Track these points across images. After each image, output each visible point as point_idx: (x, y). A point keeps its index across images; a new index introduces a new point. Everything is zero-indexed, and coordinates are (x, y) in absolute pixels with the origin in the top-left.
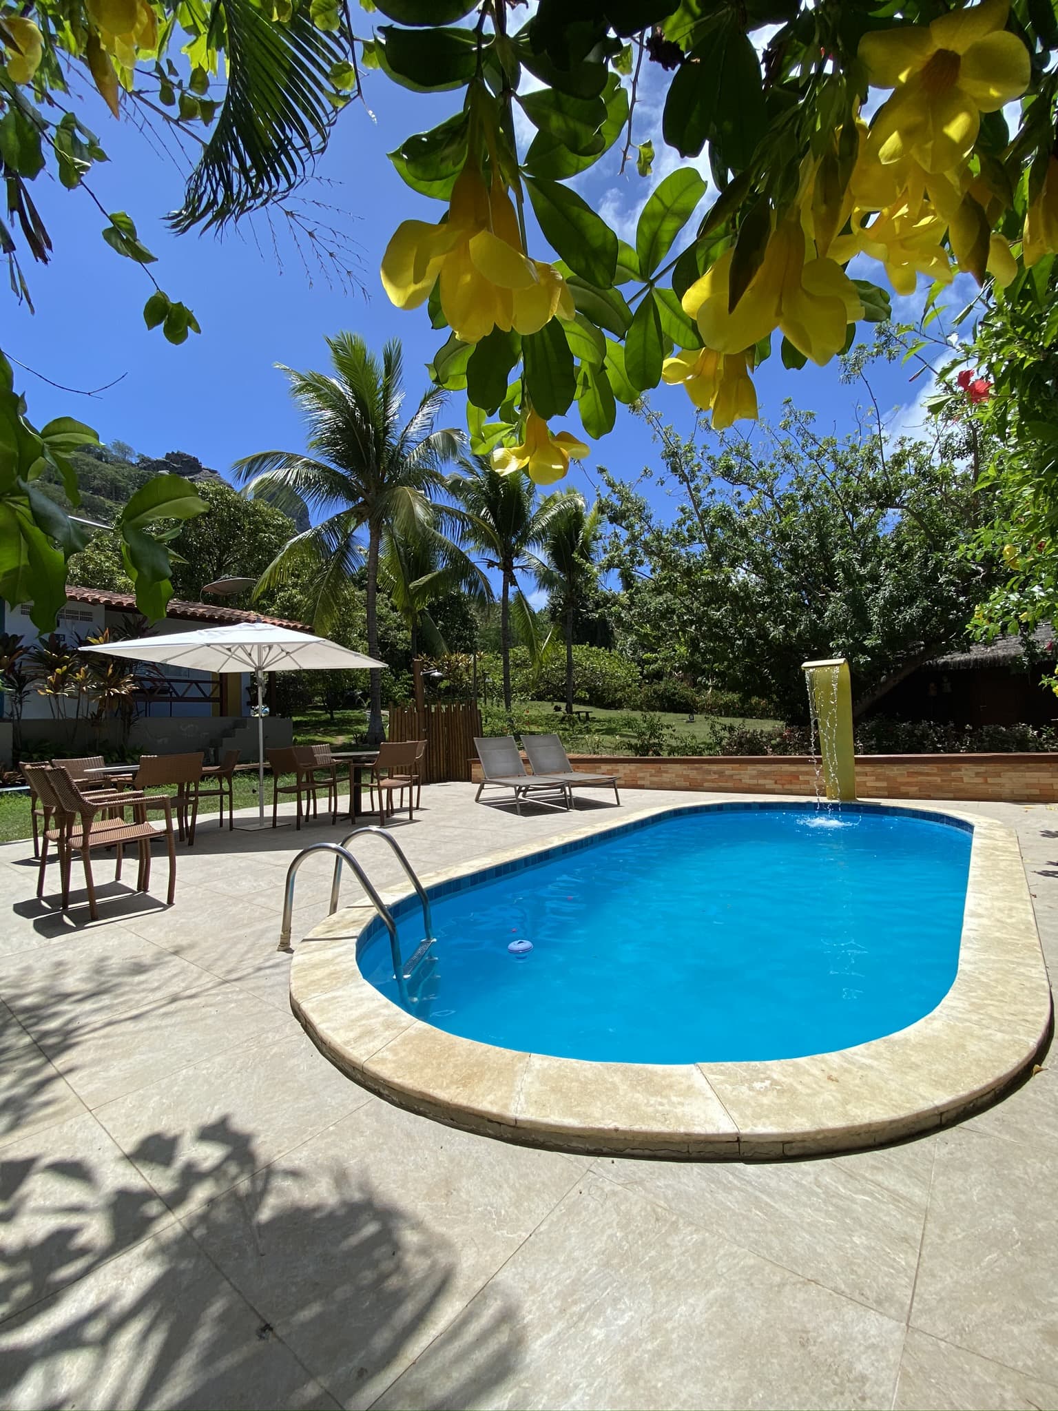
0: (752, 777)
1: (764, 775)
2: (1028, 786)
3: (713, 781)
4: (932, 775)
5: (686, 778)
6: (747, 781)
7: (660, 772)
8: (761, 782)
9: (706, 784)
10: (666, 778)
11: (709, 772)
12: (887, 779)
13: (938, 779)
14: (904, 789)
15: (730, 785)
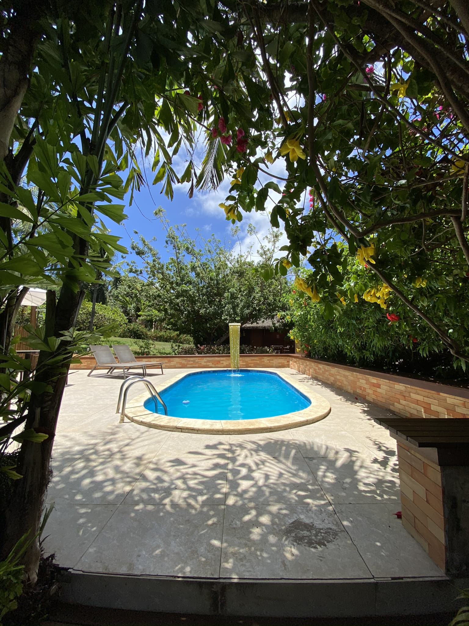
0: (205, 362)
1: (209, 361)
2: (279, 363)
3: (191, 364)
4: (256, 360)
5: (181, 363)
6: (203, 364)
7: (170, 361)
8: (208, 364)
9: (188, 366)
10: (172, 364)
11: (189, 361)
12: (245, 362)
13: (258, 362)
14: (250, 365)
15: (197, 365)
